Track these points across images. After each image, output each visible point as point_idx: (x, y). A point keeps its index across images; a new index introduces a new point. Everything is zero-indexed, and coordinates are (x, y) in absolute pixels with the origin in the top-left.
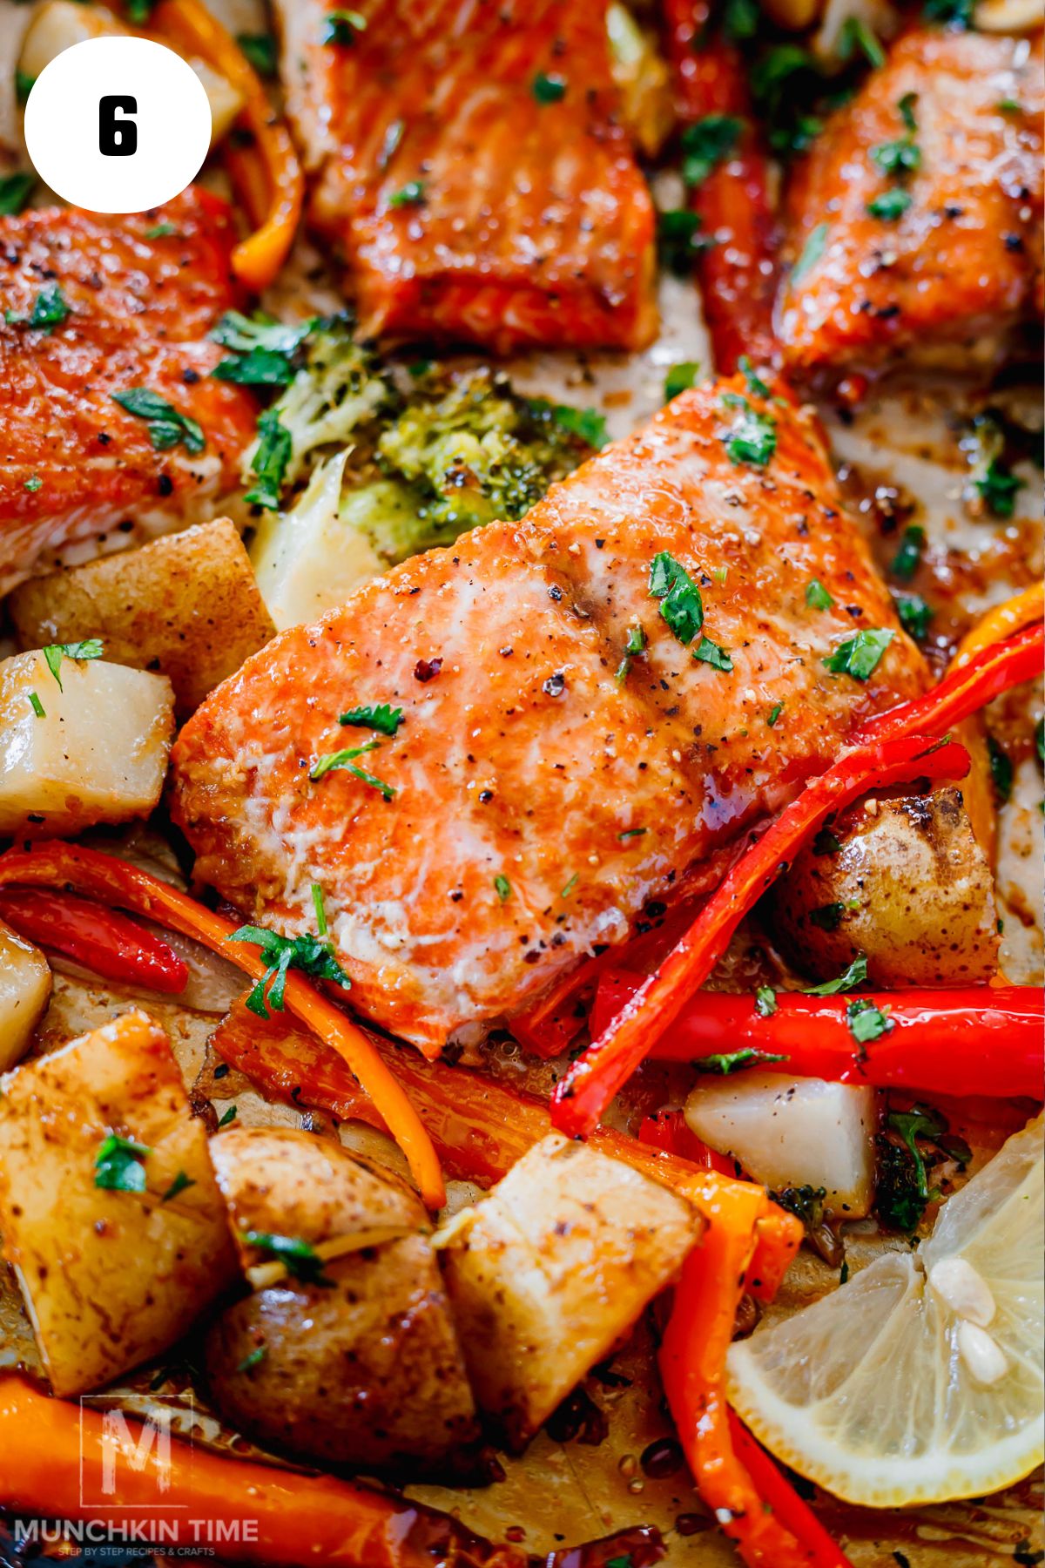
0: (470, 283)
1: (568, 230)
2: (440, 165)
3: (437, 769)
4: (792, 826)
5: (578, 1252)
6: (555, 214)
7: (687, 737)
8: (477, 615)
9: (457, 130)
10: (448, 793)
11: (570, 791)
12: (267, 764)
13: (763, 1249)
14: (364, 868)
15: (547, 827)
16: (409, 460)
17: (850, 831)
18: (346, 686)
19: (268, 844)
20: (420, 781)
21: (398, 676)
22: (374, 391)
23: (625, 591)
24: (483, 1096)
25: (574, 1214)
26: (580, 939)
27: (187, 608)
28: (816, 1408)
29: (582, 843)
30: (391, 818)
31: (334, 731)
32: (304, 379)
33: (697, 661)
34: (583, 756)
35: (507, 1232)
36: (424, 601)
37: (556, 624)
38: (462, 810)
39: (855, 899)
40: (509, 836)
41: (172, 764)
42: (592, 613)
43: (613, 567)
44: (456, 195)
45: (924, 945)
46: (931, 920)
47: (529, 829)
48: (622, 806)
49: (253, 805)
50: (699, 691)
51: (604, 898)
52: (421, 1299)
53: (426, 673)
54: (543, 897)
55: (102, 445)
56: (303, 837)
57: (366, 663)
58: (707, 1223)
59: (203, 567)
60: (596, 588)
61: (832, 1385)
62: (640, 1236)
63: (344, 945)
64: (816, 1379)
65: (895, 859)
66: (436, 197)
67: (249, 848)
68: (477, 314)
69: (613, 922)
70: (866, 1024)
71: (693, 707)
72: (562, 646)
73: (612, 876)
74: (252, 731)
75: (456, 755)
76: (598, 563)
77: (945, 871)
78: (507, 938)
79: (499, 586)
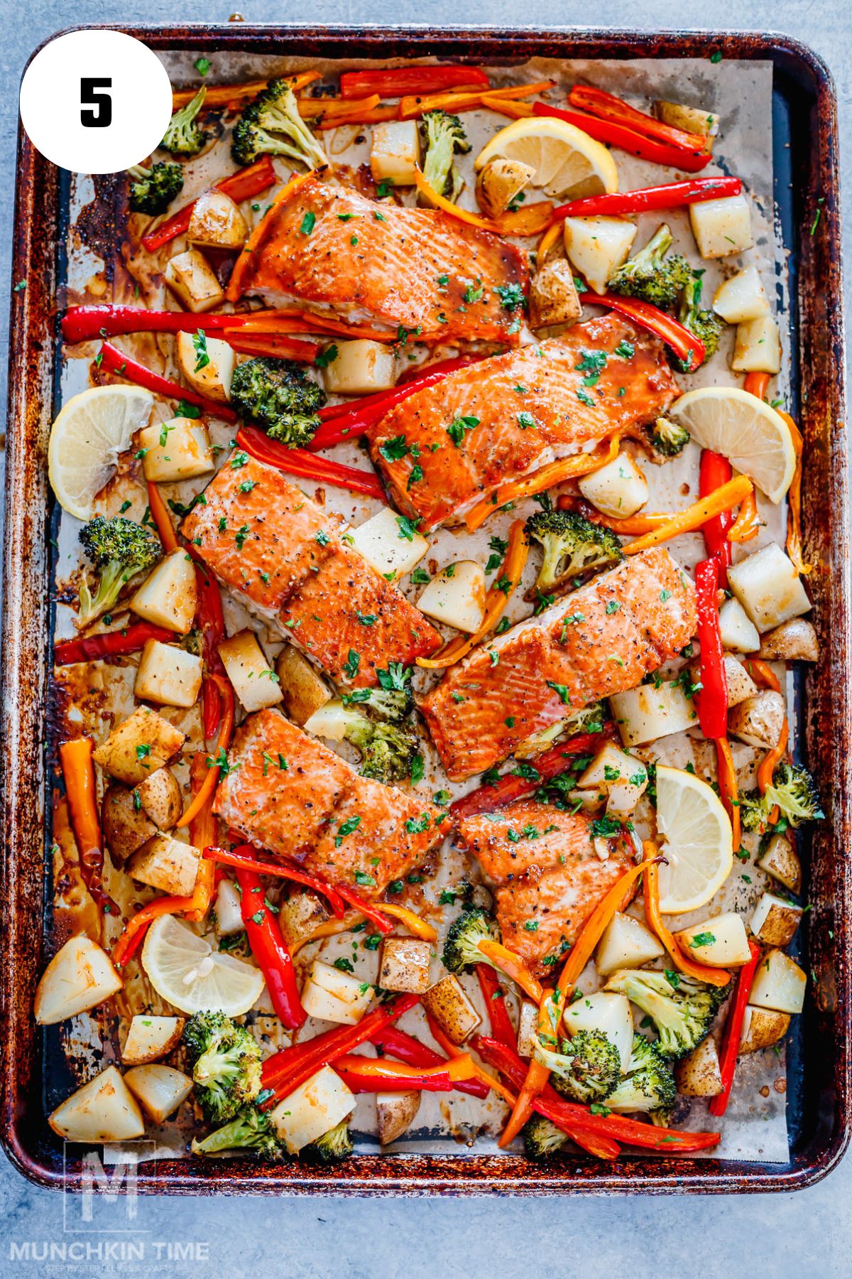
0: (438, 726)
1: (468, 747)
2: (472, 702)
3: (277, 784)
4: (302, 879)
5: (169, 869)
6: (471, 741)
7: (314, 843)
8: (321, 777)
9: (485, 702)
10: (272, 789)
11: (284, 820)
12: (263, 739)
13: (193, 913)
14: (246, 776)
15: (273, 818)
16: (378, 733)
17: (308, 895)
18: (289, 751)
19: (247, 746)
20: (272, 781)
21: (296, 764)
22: (395, 714)
23: (346, 812)
24: (211, 827)
25: (178, 864)
26: (250, 837)
27: (303, 695)
28: (163, 942)
29: (273, 828)
30: (259, 777)
31: (276, 753)
32: (388, 693)
33: (335, 838)
34: (294, 820)
35: (168, 850)
36: (320, 761)
37: (327, 798)
38: (269, 794)
39: (290, 903)
40: (267, 809)
41: (260, 711)
42: (337, 806)
43: (351, 806)
44: (464, 711)
45: (286, 924)
46: (291, 924)
47: (271, 813)
48: (286, 835)
49: (254, 739)
50: (328, 842)
51: (263, 840)
52: (142, 837)
53: (300, 770)
54: (256, 824)
55: (335, 654)
56: (250, 756)
57: (297, 753)
58: (191, 897)
59: (314, 696)
60: (345, 804)
61: (172, 943)
62: (179, 883)
63: (230, 777)
64: (170, 938)
65: (303, 909)
66: (460, 706)
67: (244, 741)
68: (434, 732)
69: (259, 844)
70: (257, 918)
71: (322, 842)
72: (323, 803)
73: (268, 840)
74: (269, 731)
75: (282, 787)
76: (351, 802)
77: (304, 923)
78: (242, 818)
79: (332, 780)
